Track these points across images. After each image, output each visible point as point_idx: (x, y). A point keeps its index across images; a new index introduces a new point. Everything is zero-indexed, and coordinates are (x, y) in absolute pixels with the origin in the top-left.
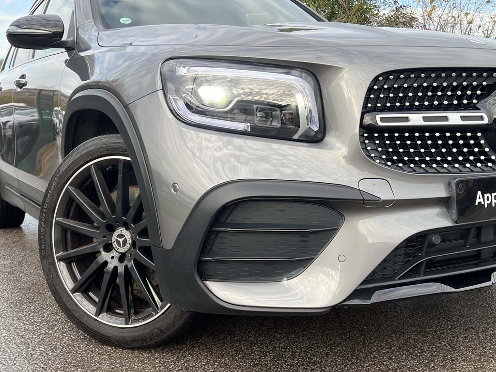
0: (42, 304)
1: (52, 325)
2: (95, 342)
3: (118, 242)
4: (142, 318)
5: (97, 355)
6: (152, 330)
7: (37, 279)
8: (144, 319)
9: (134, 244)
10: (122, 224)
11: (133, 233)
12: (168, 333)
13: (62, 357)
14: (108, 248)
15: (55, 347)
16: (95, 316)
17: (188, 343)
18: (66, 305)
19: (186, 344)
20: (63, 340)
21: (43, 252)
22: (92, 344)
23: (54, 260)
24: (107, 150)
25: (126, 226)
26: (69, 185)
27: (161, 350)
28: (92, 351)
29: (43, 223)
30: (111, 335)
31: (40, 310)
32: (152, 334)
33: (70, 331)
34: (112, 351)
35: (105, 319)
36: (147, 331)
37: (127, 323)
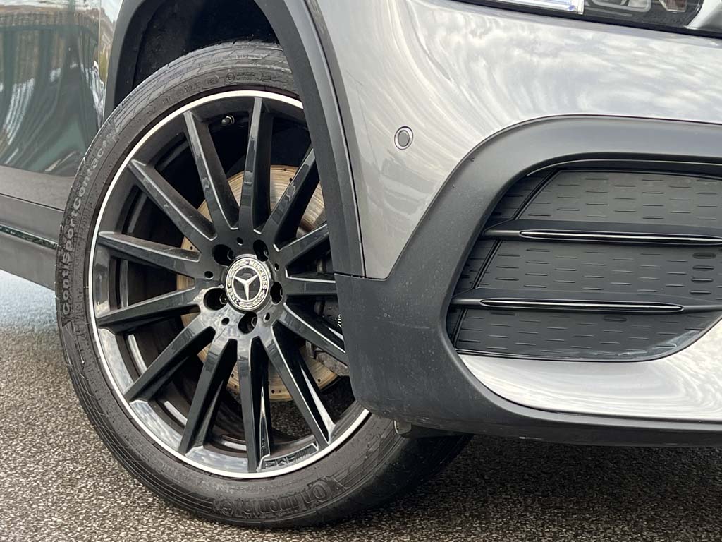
0: (39, 443)
1: (70, 480)
2: (173, 514)
3: (239, 287)
4: (289, 457)
5: (183, 536)
6: (312, 483)
7: (17, 400)
8: (292, 459)
9: (275, 291)
10: (251, 247)
11: (277, 266)
12: (350, 491)
13: (106, 536)
14: (216, 300)
15: (87, 518)
16: (179, 452)
17: (385, 527)
18: (112, 428)
19: (379, 529)
20: (101, 508)
21: (66, 309)
22: (166, 517)
23: (89, 327)
24: (228, 76)
25: (260, 250)
26: (135, 157)
27: (325, 535)
28: (170, 529)
29: (69, 242)
30: (213, 496)
31: (37, 452)
32: (312, 493)
33: (113, 491)
34: (215, 531)
35: (202, 459)
36: (299, 487)
37: (252, 469)
